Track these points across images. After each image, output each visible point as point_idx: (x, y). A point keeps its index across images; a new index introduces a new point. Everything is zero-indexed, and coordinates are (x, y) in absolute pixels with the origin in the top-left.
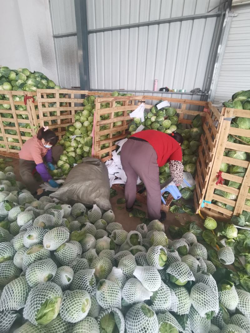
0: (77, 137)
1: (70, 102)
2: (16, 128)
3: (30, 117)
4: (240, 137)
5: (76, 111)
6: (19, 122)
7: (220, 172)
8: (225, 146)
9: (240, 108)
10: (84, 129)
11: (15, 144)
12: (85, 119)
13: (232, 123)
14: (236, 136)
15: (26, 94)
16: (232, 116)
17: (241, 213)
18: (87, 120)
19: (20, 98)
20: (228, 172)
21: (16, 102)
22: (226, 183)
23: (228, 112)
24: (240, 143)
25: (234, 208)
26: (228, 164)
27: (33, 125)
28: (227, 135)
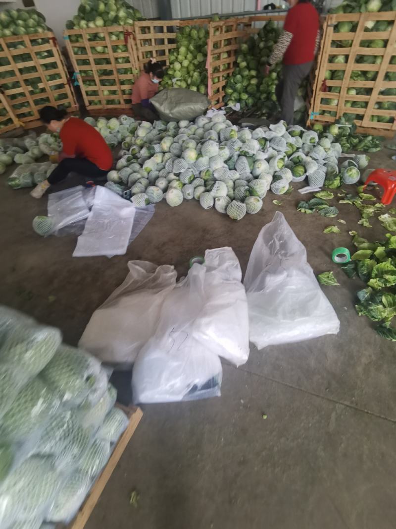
0: (177, 80)
1: (162, 38)
2: (115, 77)
3: (131, 59)
4: (340, 41)
5: (170, 50)
6: (118, 68)
7: (325, 79)
8: (329, 53)
9: (341, 13)
10: (185, 70)
11: (113, 97)
12: (184, 58)
13: (334, 29)
14: (337, 41)
15: (126, 29)
16: (334, 22)
17: (342, 115)
18: (186, 58)
19: (117, 36)
20: (332, 78)
21: (114, 41)
22: (330, 89)
23: (331, 19)
24: (341, 46)
25: (336, 112)
26: (331, 71)
27: (135, 69)
28: (330, 41)
